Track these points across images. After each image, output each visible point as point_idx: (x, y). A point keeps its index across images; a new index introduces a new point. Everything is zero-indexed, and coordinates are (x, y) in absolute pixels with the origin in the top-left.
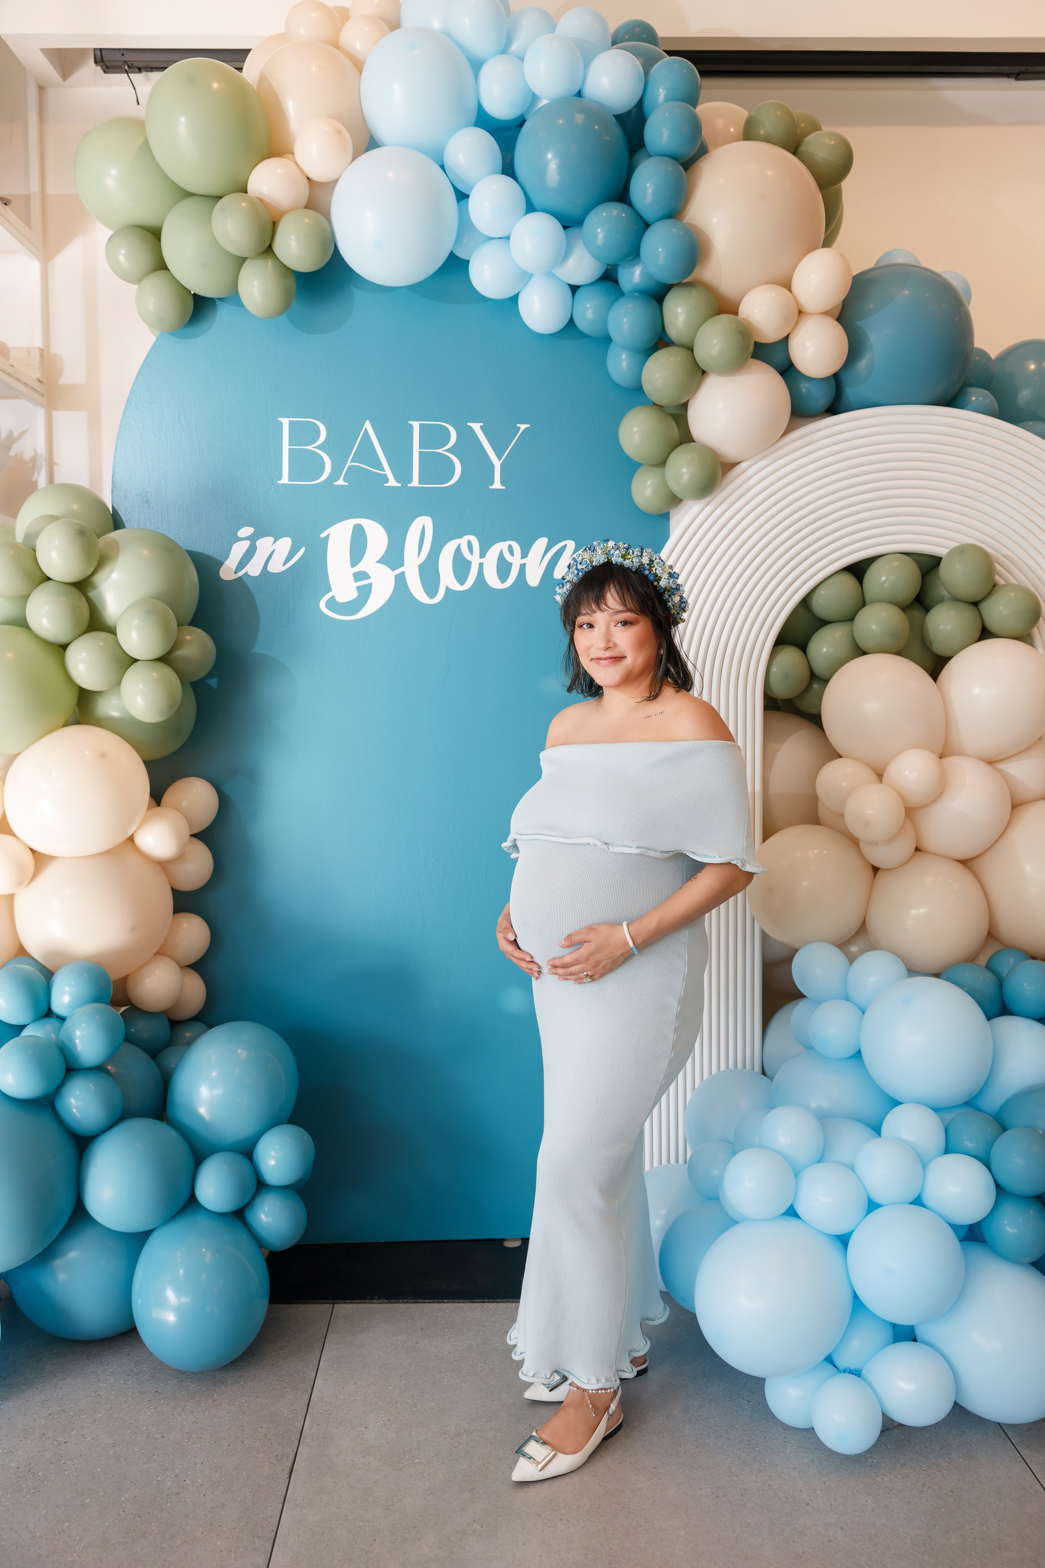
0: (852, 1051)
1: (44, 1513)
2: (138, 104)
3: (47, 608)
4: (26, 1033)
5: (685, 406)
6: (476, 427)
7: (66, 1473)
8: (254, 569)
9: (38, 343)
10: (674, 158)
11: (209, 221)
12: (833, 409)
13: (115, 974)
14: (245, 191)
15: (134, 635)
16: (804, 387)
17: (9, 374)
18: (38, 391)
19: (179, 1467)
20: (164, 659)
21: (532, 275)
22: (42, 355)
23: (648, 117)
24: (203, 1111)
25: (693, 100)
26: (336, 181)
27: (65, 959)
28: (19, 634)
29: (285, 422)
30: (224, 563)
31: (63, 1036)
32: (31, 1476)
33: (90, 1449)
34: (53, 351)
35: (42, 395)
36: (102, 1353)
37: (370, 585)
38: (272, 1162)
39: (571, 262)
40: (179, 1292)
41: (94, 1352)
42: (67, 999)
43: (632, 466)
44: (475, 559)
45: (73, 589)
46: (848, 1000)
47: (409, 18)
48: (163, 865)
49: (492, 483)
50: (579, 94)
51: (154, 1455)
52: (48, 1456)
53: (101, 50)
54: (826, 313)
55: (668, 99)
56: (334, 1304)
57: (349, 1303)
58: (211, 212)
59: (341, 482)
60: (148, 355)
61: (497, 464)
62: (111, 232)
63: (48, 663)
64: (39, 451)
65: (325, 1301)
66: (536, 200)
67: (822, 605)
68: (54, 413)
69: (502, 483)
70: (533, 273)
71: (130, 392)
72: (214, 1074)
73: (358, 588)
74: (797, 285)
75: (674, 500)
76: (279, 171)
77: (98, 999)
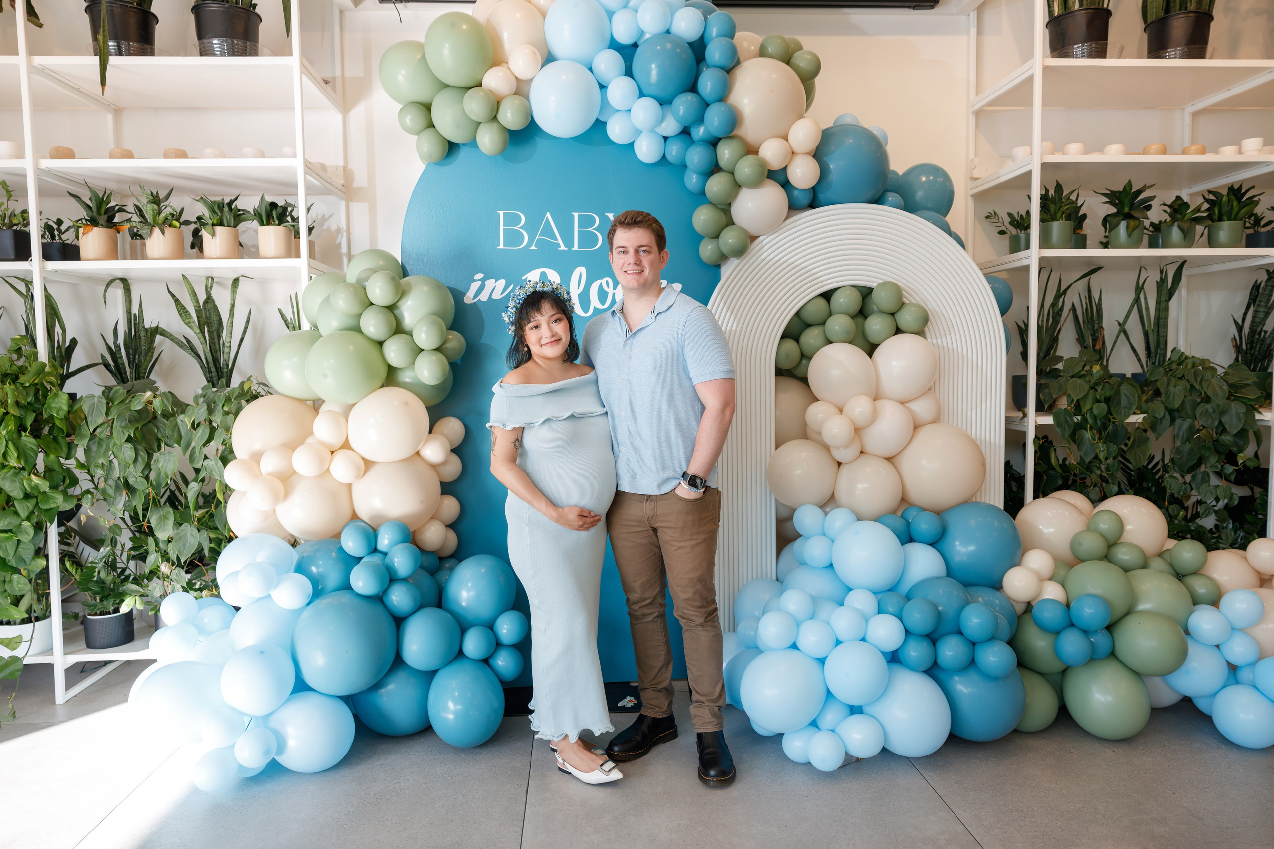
0: (827, 564)
1: (395, 813)
2: (401, 22)
3: (372, 321)
4: (364, 561)
5: (730, 205)
6: (610, 216)
8: (484, 297)
9: (342, 163)
10: (722, 68)
11: (462, 102)
12: (812, 205)
13: (412, 530)
14: (481, 86)
15: (423, 336)
16: (796, 193)
17: (328, 182)
18: (342, 191)
20: (438, 349)
21: (642, 131)
22: (344, 170)
23: (707, 46)
24: (464, 604)
25: (731, 34)
26: (532, 80)
27: (384, 521)
28: (358, 336)
29: (501, 213)
30: (466, 294)
31: (387, 562)
33: (412, 785)
34: (350, 167)
35: (344, 193)
36: (409, 740)
38: (505, 631)
39: (664, 125)
40: (455, 704)
41: (405, 740)
42: (386, 542)
43: (698, 238)
44: (610, 291)
45: (386, 310)
46: (824, 536)
48: (434, 466)
50: (668, 32)
54: (806, 154)
55: (717, 35)
58: (464, 97)
59: (533, 247)
60: (422, 175)
62: (401, 107)
63: (373, 351)
64: (342, 226)
66: (645, 91)
67: (807, 316)
68: (350, 204)
72: (470, 585)
74: (791, 138)
75: (723, 257)
76: (500, 74)
77: (405, 540)
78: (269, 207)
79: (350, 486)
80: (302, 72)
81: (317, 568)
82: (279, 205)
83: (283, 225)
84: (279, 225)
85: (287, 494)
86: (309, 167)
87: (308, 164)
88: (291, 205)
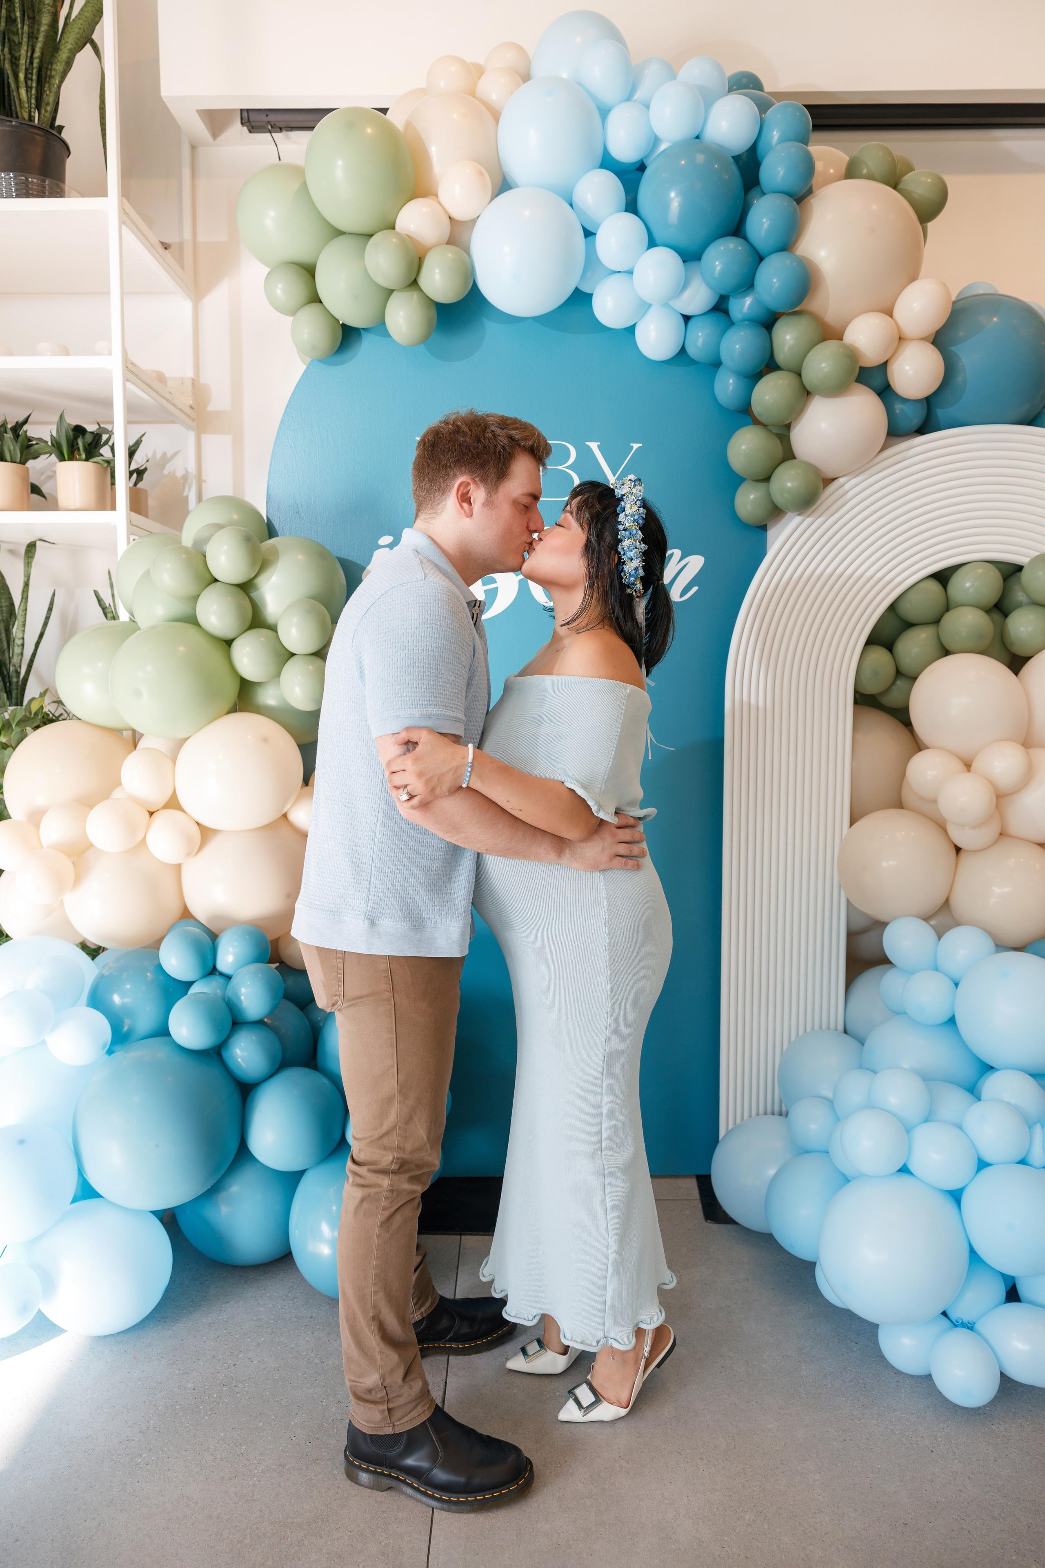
0: (946, 1018)
1: (222, 1435)
2: (280, 160)
3: (215, 607)
4: (194, 990)
5: (788, 427)
6: (594, 446)
7: (239, 1396)
9: (190, 374)
10: (790, 195)
11: (362, 256)
12: (922, 430)
13: (271, 937)
14: (394, 228)
15: (294, 631)
16: (900, 407)
17: (168, 400)
18: (190, 417)
19: (341, 1393)
20: (318, 654)
21: (650, 305)
22: (193, 384)
23: (763, 160)
25: (805, 142)
26: (474, 221)
27: (230, 923)
28: (191, 630)
30: (366, 568)
31: (229, 993)
32: (207, 1398)
33: (257, 1372)
34: (202, 381)
35: (194, 420)
36: (258, 1277)
37: (496, 588)
39: (687, 294)
41: (251, 1277)
42: (230, 958)
43: (735, 480)
45: (238, 590)
46: (937, 970)
47: (539, 71)
50: (699, 137)
51: (316, 1380)
52: (221, 1378)
53: (248, 110)
54: (923, 339)
55: (782, 140)
56: (461, 1235)
57: (474, 1235)
58: (364, 249)
60: (300, 380)
62: (269, 270)
63: (215, 656)
64: (190, 470)
65: (453, 1232)
66: (658, 236)
67: (909, 610)
68: (203, 436)
70: (651, 303)
71: (284, 414)
73: (485, 591)
74: (897, 313)
75: (776, 512)
76: (424, 210)
77: (259, 959)
78: (71, 433)
79: (178, 867)
80: (122, 222)
81: (122, 997)
82: (89, 430)
83: (91, 460)
84: (87, 460)
85: (78, 879)
86: (131, 370)
87: (131, 367)
88: (106, 431)
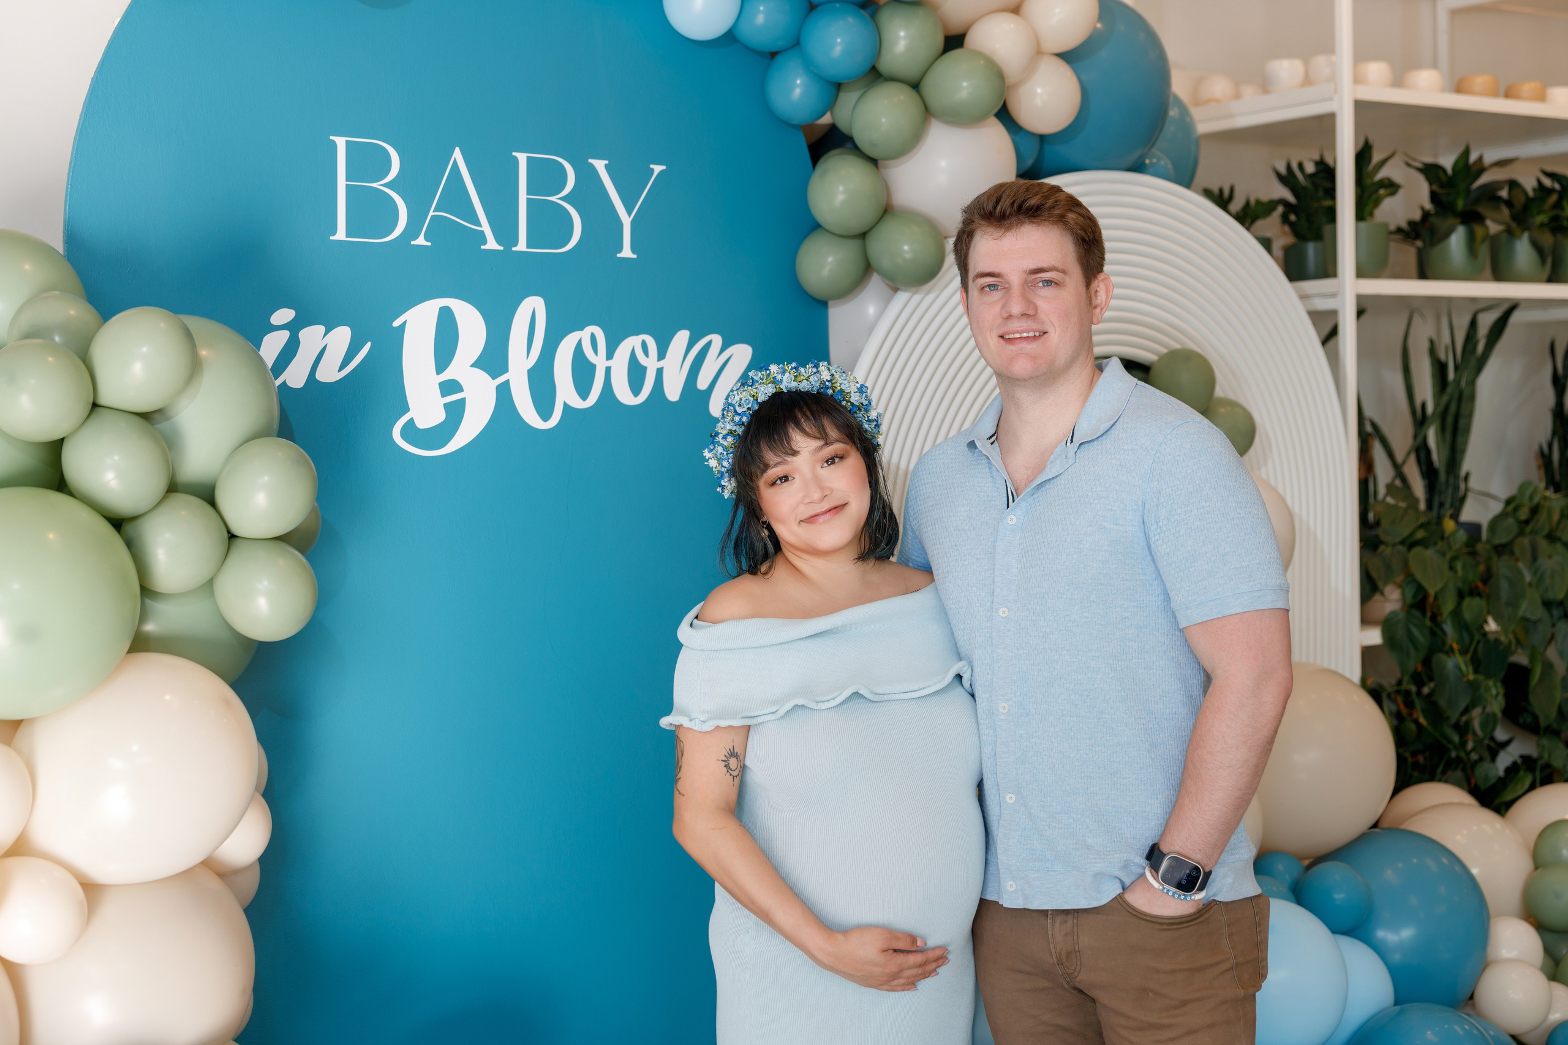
6: (600, 165)
8: (296, 374)
20: (286, 536)
29: (340, 142)
37: (463, 400)
44: (599, 361)
48: (226, 878)
49: (620, 250)
59: (421, 241)
61: (626, 220)
69: (633, 250)
73: (446, 406)
